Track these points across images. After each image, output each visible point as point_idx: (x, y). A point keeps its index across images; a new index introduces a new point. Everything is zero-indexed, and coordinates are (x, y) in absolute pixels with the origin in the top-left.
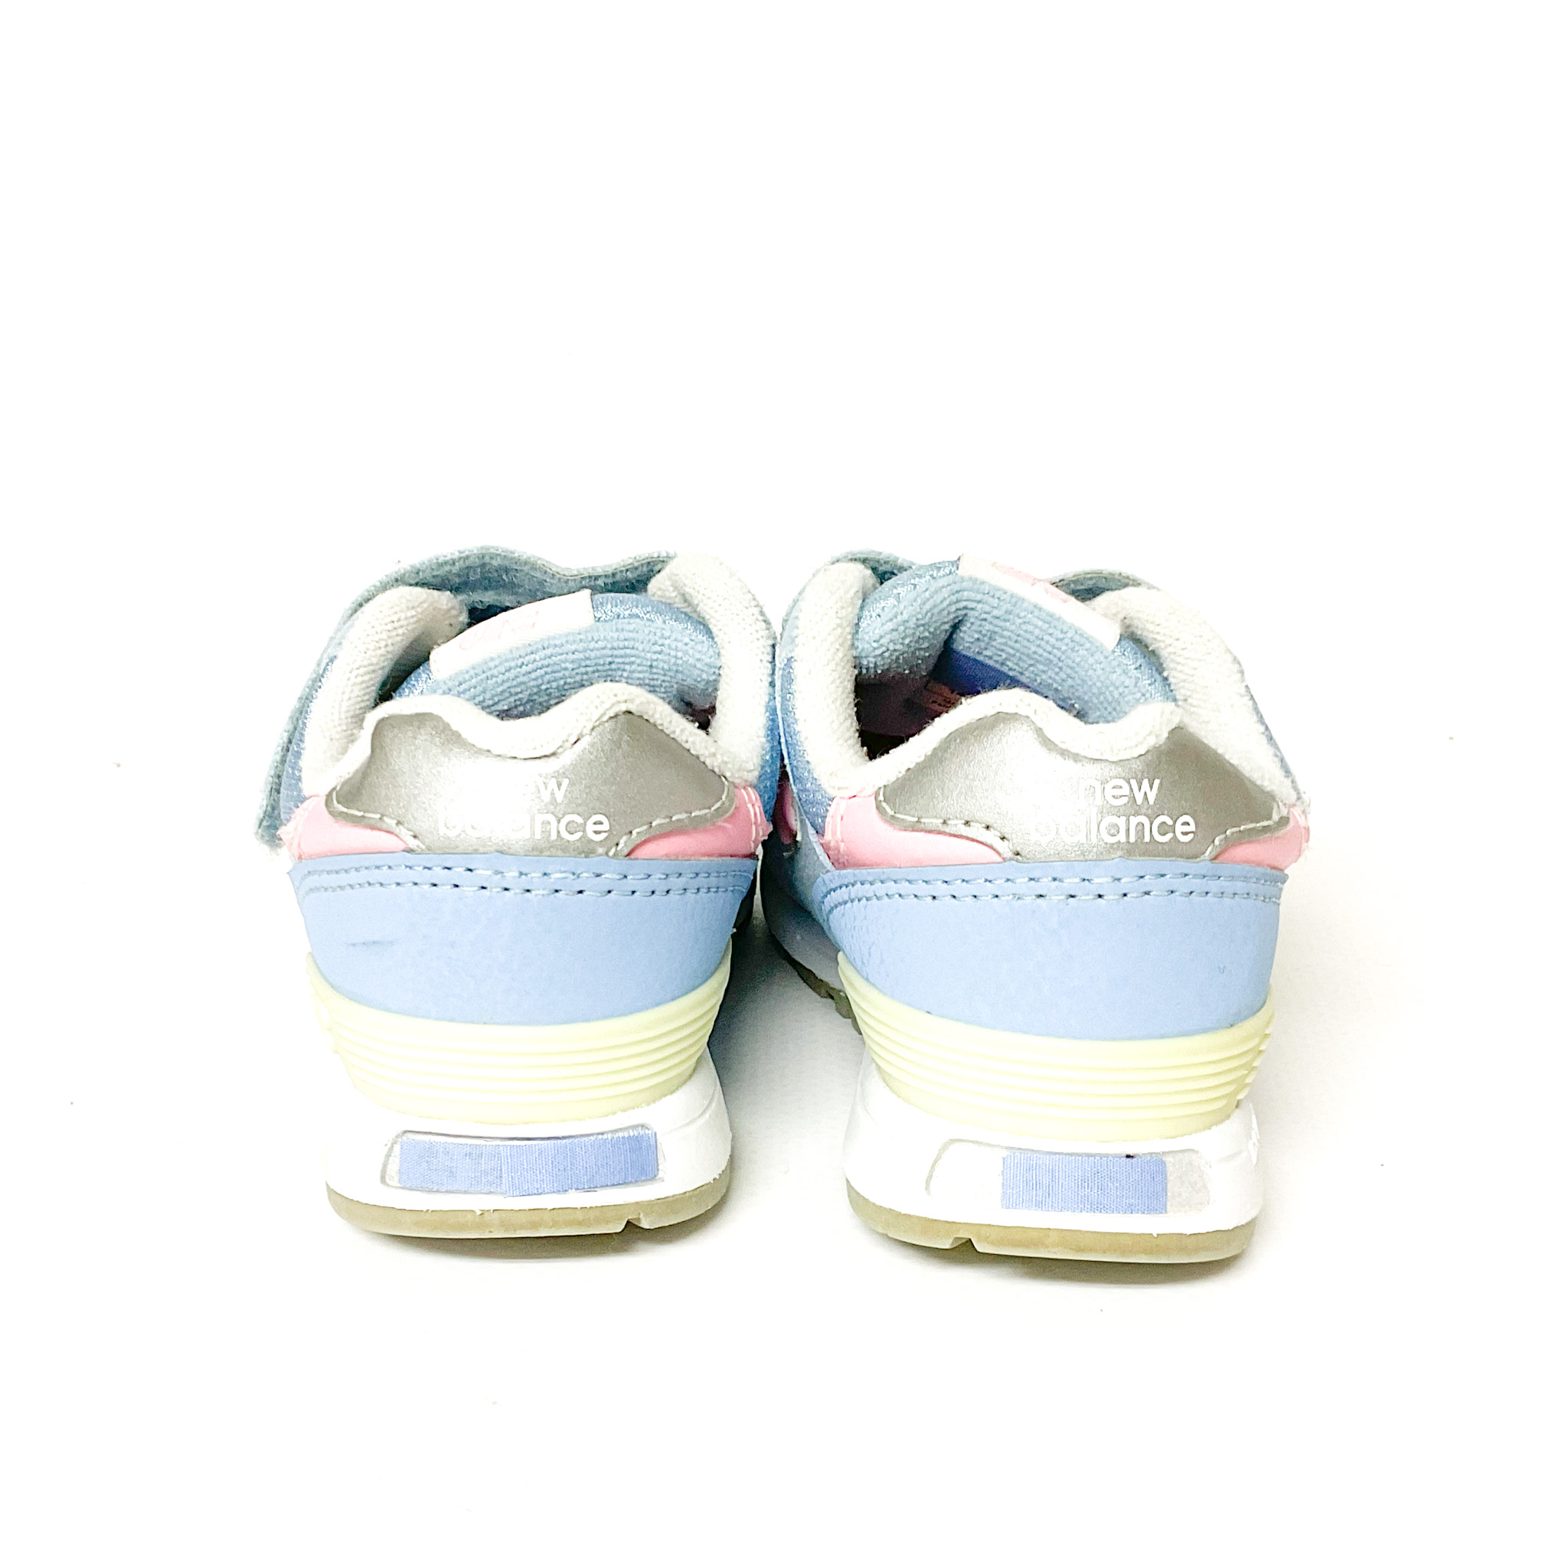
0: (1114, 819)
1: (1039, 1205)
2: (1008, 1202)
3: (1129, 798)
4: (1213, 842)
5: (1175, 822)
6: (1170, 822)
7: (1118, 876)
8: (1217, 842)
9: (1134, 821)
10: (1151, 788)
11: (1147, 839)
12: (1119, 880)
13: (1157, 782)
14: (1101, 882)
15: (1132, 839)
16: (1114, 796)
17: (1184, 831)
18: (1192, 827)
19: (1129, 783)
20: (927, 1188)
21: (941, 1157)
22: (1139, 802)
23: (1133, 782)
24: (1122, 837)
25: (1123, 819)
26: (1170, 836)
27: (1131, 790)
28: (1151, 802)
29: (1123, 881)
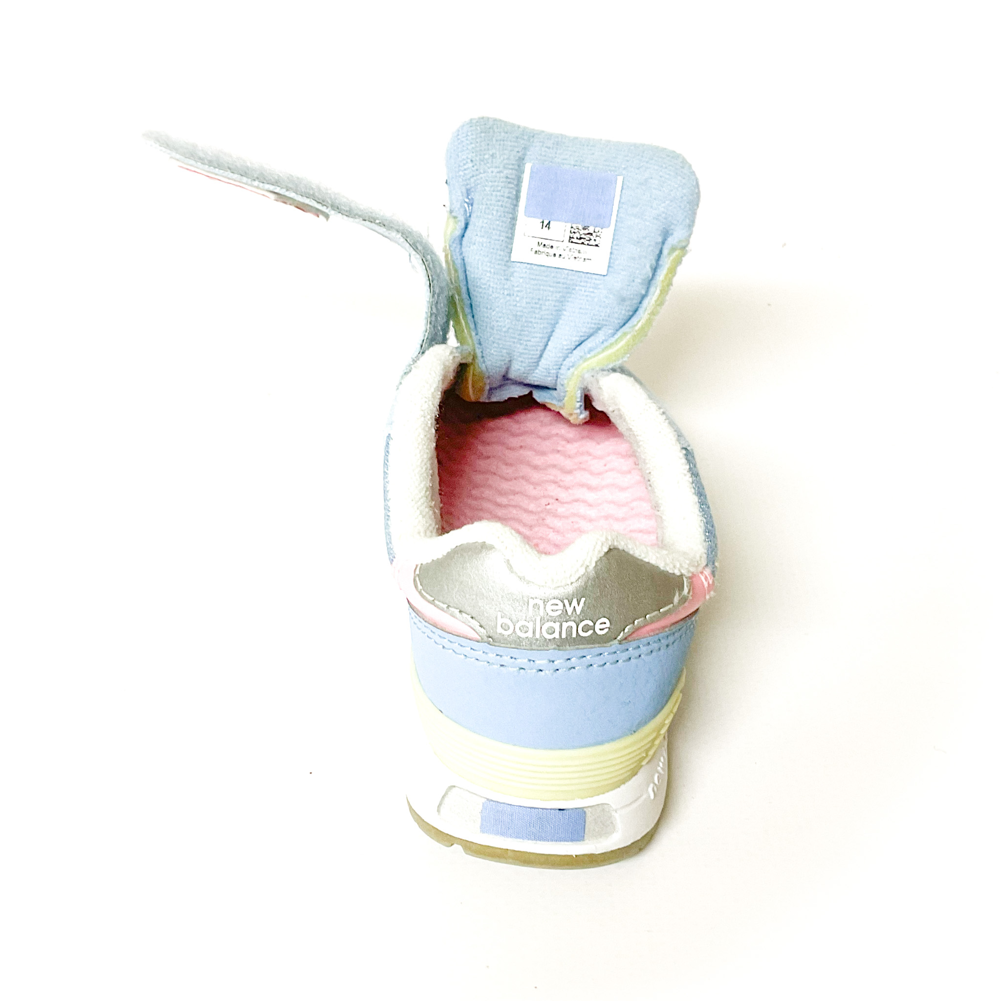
0: (551, 624)
1: (503, 834)
2: (483, 829)
3: (563, 611)
4: (624, 630)
5: (595, 624)
6: (591, 624)
7: (553, 659)
8: (626, 630)
9: (565, 625)
10: (579, 605)
11: (574, 635)
12: (553, 662)
13: (583, 600)
14: (541, 662)
15: (564, 636)
16: (552, 610)
17: (601, 628)
18: (608, 625)
19: (562, 602)
20: (438, 811)
21: (447, 794)
22: (570, 613)
23: (566, 602)
24: (556, 635)
25: (558, 624)
26: (591, 632)
27: (564, 605)
28: (578, 613)
29: (555, 662)
